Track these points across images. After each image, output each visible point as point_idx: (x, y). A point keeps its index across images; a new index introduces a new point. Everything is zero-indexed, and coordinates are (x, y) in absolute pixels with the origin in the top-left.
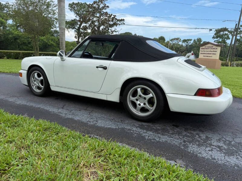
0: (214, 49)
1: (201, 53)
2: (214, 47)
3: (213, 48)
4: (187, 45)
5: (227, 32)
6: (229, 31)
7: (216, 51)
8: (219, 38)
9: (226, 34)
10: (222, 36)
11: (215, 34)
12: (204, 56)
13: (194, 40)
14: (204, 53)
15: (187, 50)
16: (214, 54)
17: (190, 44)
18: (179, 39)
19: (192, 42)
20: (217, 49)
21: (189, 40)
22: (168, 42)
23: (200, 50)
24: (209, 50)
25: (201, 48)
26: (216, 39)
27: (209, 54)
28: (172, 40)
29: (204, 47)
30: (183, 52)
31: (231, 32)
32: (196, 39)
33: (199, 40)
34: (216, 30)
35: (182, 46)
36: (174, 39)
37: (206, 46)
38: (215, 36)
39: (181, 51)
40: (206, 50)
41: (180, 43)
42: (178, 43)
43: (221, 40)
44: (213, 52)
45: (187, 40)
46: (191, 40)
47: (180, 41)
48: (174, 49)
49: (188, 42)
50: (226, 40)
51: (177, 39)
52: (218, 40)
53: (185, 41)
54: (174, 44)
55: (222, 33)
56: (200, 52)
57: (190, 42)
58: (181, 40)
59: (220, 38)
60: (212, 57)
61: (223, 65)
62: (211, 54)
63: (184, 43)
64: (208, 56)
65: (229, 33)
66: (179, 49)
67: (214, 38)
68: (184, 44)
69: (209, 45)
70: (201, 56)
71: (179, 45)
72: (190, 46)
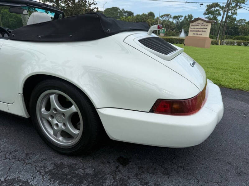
0: (204, 25)
1: (191, 31)
2: (205, 23)
4: (177, 22)
5: (218, 8)
6: (220, 7)
7: (206, 29)
8: (210, 14)
9: (217, 10)
10: (213, 12)
11: (207, 10)
12: (193, 34)
13: (185, 17)
14: (194, 31)
15: (178, 28)
17: (181, 21)
19: (183, 18)
20: (207, 25)
22: (158, 18)
23: (190, 27)
25: (191, 24)
26: (207, 16)
27: (198, 31)
28: (162, 16)
29: (194, 24)
30: (174, 29)
31: (222, 8)
32: (187, 15)
33: (190, 17)
34: (208, 6)
35: (172, 23)
36: (164, 15)
37: (196, 22)
38: (206, 12)
39: (171, 28)
40: (195, 27)
41: (171, 20)
43: (212, 17)
44: (203, 30)
45: (178, 16)
46: (182, 16)
47: (170, 17)
49: (178, 19)
51: (168, 15)
52: (209, 17)
53: (175, 17)
54: (164, 21)
55: (213, 9)
56: (190, 29)
57: (180, 18)
60: (202, 34)
61: (213, 43)
62: (201, 31)
63: (175, 19)
64: (198, 34)
65: (220, 9)
66: (169, 26)
67: (205, 14)
68: (175, 21)
69: (199, 22)
70: (190, 34)
71: (169, 22)
72: (181, 23)
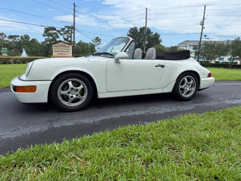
1: (54, 51)
2: (67, 45)
3: (65, 46)
4: (15, 42)
5: (55, 32)
6: (57, 31)
7: (69, 49)
9: (55, 33)
10: (52, 34)
11: (45, 32)
12: (58, 54)
13: (22, 37)
14: (58, 51)
16: (67, 52)
17: (18, 41)
18: (4, 35)
19: (19, 38)
20: (69, 47)
21: (16, 36)
23: (53, 48)
24: (62, 48)
25: (53, 46)
26: (47, 37)
27: (62, 51)
29: (56, 45)
30: (12, 49)
31: (59, 31)
32: (23, 35)
34: (45, 28)
37: (58, 44)
38: (45, 34)
40: (58, 48)
41: (6, 39)
42: (4, 38)
44: (67, 50)
45: (14, 35)
46: (18, 36)
48: (3, 45)
49: (15, 39)
50: (56, 38)
52: (48, 38)
53: (11, 37)
55: (51, 32)
57: (17, 38)
58: (7, 36)
59: (51, 36)
60: (66, 54)
62: (65, 51)
63: (11, 39)
64: (62, 54)
65: (57, 33)
66: (8, 46)
67: (44, 35)
69: (61, 43)
70: (55, 54)
72: (19, 42)
